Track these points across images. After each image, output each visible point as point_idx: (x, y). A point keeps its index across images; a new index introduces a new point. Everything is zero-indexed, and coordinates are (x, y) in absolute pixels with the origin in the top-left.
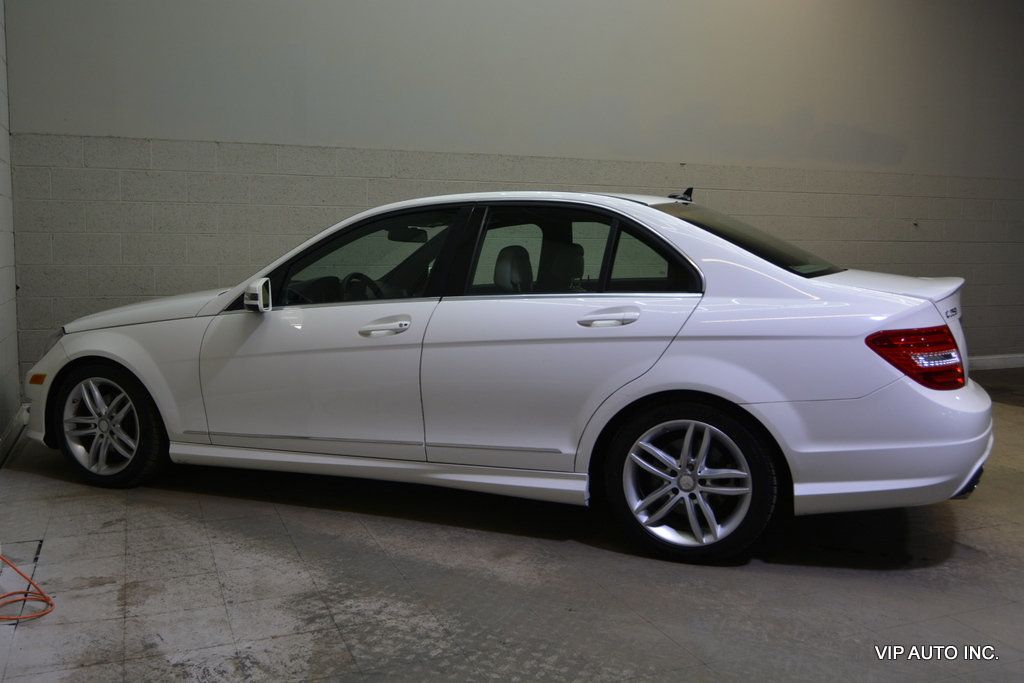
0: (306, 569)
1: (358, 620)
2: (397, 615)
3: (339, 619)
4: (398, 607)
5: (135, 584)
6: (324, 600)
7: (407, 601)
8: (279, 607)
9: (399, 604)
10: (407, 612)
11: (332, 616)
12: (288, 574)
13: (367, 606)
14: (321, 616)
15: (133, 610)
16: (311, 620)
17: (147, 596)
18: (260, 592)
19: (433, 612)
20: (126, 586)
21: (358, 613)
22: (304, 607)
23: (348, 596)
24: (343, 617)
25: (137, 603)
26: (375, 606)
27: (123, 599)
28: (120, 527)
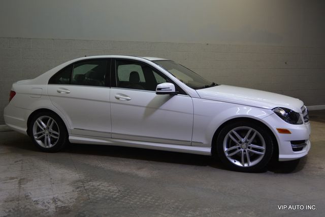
0: (78, 173)
1: (92, 188)
2: (104, 186)
3: (86, 188)
4: (106, 184)
5: (24, 179)
6: (82, 182)
7: (108, 182)
8: (68, 185)
9: (106, 183)
10: (108, 185)
11: (84, 187)
12: (72, 175)
13: (96, 184)
14: (81, 187)
15: (23, 186)
16: (78, 188)
17: (27, 182)
18: (63, 180)
19: (116, 185)
20: (21, 179)
21: (93, 186)
22: (76, 185)
23: (89, 181)
24: (88, 187)
25: (24, 184)
26: (98, 184)
27: (20, 183)
28: (20, 162)
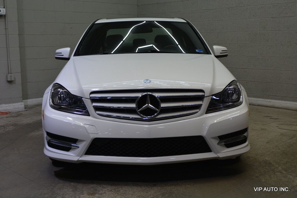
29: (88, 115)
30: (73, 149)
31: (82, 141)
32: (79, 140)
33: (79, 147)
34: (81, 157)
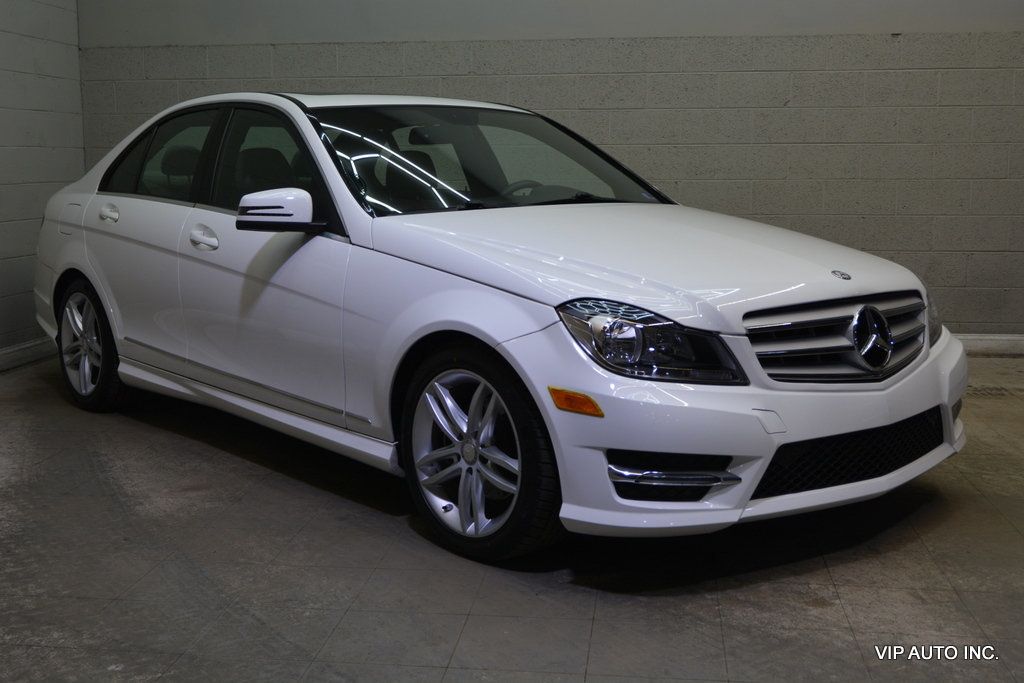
29: (745, 382)
30: (718, 490)
31: (747, 460)
32: (737, 457)
33: (740, 480)
34: (744, 508)
